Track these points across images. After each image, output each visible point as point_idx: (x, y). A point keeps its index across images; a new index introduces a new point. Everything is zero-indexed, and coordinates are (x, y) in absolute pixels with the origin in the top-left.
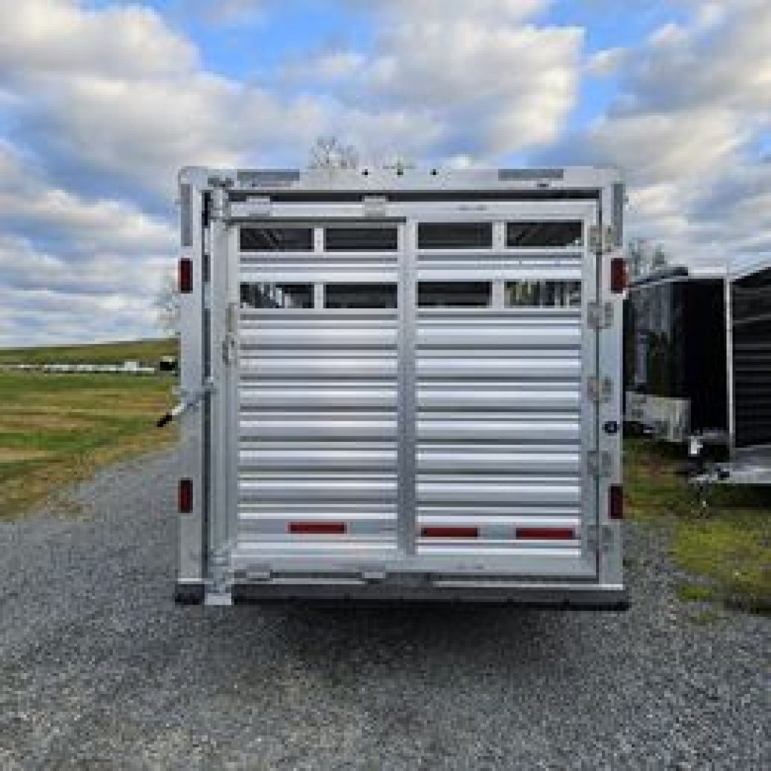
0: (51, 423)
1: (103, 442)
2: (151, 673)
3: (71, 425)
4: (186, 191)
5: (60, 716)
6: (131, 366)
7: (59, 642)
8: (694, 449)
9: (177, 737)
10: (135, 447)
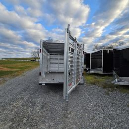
0: (20, 66)
1: (26, 68)
2: (36, 92)
3: (22, 67)
4: (41, 42)
5: (27, 97)
6: (28, 60)
7: (25, 89)
8: (87, 69)
9: (40, 98)
10: (30, 69)
